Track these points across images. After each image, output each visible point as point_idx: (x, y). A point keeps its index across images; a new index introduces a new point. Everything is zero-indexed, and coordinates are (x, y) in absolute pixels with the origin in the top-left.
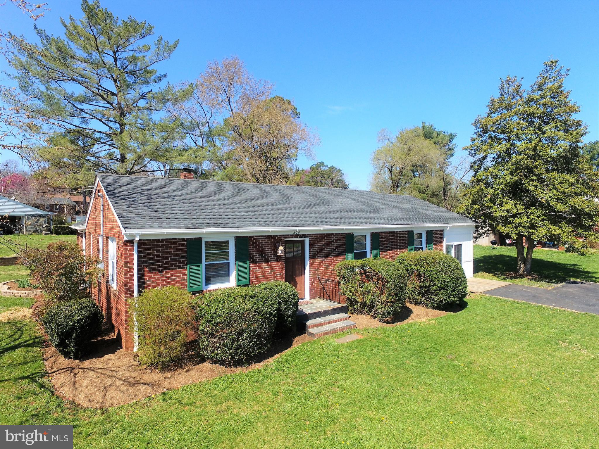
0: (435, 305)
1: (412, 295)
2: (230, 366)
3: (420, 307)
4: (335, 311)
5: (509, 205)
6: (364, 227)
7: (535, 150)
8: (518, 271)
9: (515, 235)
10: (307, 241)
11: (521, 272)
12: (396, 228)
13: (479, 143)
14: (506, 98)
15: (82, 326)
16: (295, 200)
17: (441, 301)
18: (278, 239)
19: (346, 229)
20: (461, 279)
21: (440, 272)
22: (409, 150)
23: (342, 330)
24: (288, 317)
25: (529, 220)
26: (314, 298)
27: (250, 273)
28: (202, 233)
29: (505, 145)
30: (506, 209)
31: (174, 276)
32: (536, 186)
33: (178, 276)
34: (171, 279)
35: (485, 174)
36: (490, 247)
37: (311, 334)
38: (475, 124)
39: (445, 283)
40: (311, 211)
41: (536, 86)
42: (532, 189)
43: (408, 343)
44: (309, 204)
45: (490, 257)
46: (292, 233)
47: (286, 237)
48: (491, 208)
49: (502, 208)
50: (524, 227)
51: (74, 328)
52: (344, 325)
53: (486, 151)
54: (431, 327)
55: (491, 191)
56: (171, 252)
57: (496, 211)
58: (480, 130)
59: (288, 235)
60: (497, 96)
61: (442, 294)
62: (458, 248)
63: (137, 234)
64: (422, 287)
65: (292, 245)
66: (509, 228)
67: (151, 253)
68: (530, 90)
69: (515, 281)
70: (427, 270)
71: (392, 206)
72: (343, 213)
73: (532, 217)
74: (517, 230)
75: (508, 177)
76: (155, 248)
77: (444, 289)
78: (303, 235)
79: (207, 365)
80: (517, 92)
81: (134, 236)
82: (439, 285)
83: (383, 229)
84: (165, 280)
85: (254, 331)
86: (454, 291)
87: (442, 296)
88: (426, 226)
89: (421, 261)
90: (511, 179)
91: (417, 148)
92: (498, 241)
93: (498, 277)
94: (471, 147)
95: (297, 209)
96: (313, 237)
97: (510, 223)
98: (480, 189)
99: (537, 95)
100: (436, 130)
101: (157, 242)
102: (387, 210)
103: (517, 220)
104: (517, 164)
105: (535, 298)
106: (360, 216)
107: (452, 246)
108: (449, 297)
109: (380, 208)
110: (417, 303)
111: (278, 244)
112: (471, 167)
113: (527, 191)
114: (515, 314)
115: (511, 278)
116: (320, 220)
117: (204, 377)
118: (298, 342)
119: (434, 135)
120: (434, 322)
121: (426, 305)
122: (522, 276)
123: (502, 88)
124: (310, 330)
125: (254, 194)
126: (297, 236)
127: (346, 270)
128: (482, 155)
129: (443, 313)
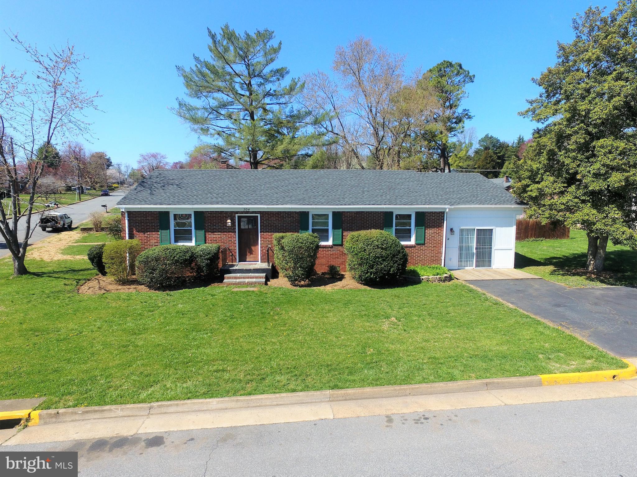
11: (590, 269)
18: (231, 214)
23: (251, 284)
26: (265, 262)
27: (206, 238)
33: (154, 235)
34: (149, 236)
46: (243, 210)
52: (253, 281)
56: (149, 219)
59: (239, 212)
63: (123, 207)
65: (246, 219)
67: (137, 219)
76: (139, 216)
78: (252, 212)
84: (146, 236)
88: (409, 207)
96: (263, 214)
105: (514, 292)
107: (473, 230)
111: (229, 218)
126: (247, 212)
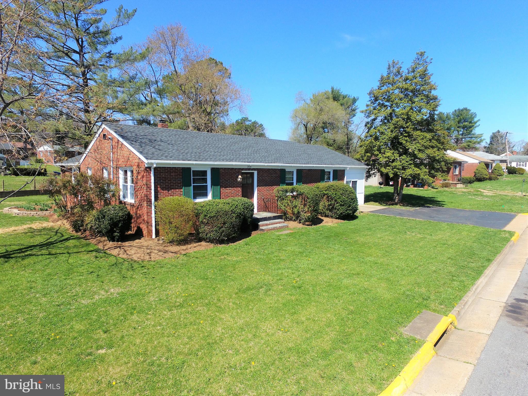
0: (337, 216)
1: (323, 211)
2: (217, 244)
3: (328, 218)
4: (275, 218)
5: (389, 153)
6: (293, 165)
7: (408, 115)
8: (394, 200)
9: (392, 174)
10: (256, 173)
11: (396, 201)
12: (314, 167)
13: (372, 108)
14: (391, 76)
15: (124, 220)
16: (244, 145)
17: (341, 213)
18: (238, 171)
19: (281, 166)
20: (355, 200)
21: (341, 194)
22: (321, 110)
23: (281, 228)
24: (249, 218)
25: (401, 164)
26: (260, 211)
27: (220, 193)
28: (193, 164)
29: (389, 110)
30: (387, 156)
31: (175, 192)
32: (406, 141)
33: (177, 192)
34: (173, 194)
35: (375, 131)
36: (379, 187)
37: (262, 230)
38: (370, 94)
39: (344, 201)
40: (256, 153)
41: (411, 69)
42: (404, 142)
43: (321, 234)
44: (254, 149)
45: (379, 193)
46: (247, 167)
47: (243, 169)
48: (378, 155)
49: (385, 155)
50: (398, 169)
51: (120, 221)
52: (281, 225)
53: (375, 114)
54: (335, 227)
55: (378, 143)
56: (173, 176)
57: (380, 158)
58: (373, 99)
59: (244, 169)
60: (385, 75)
61: (342, 209)
62: (355, 183)
63: (155, 163)
64: (329, 205)
65: (246, 175)
66: (388, 169)
67: (161, 176)
68: (407, 71)
69: (391, 206)
70: (333, 194)
71: (310, 153)
72: (277, 155)
73: (403, 162)
74: (393, 171)
75: (390, 133)
76: (163, 173)
77: (343, 205)
78: (253, 169)
79: (203, 243)
80: (399, 72)
81: (152, 164)
82: (341, 203)
83: (305, 167)
84: (170, 194)
85: (232, 223)
86: (349, 207)
87: (342, 210)
88: (333, 166)
89: (328, 188)
90: (391, 135)
91: (327, 109)
92: (384, 182)
93: (381, 205)
94: (366, 111)
95: (247, 151)
96: (260, 171)
97: (389, 166)
98: (371, 142)
99: (411, 76)
100: (342, 94)
101: (165, 169)
102: (307, 155)
103: (394, 164)
104: (396, 124)
105: (400, 214)
106: (289, 158)
107: (350, 182)
108: (346, 211)
109: (302, 154)
110: (327, 216)
111: (238, 174)
112: (366, 125)
113: (401, 144)
114: (386, 222)
115: (389, 205)
116: (263, 160)
117: (203, 248)
118: (254, 234)
119: (341, 98)
120: (336, 225)
121: (332, 217)
122: (396, 204)
123: (389, 68)
124: (261, 228)
125: (215, 140)
126: (249, 169)
127: (282, 192)
128: (373, 117)
129: (342, 221)
